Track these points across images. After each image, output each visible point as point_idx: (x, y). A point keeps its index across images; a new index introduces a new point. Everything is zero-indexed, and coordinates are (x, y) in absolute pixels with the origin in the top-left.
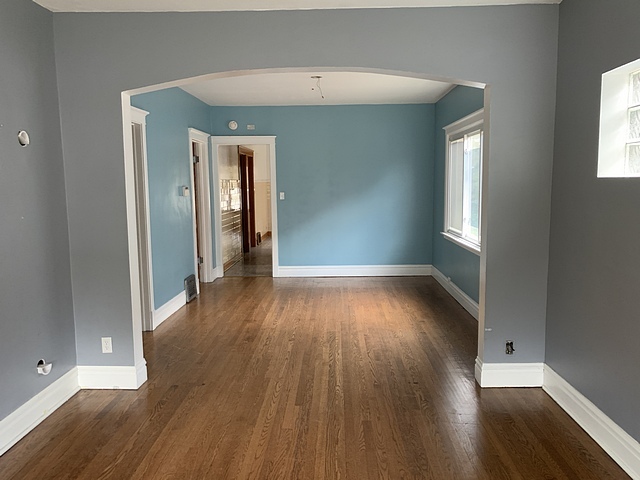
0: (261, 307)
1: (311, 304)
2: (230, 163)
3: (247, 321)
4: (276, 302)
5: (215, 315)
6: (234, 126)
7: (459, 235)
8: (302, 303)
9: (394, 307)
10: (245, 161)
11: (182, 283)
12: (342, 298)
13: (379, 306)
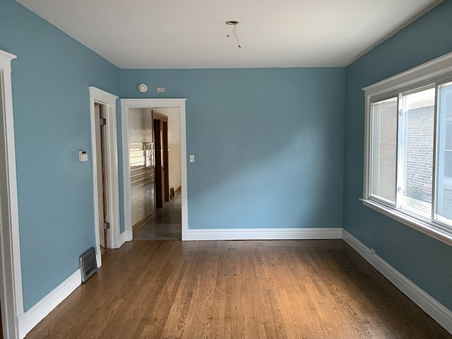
0: (166, 293)
1: (223, 286)
2: (143, 126)
3: (146, 320)
4: (184, 281)
5: (108, 308)
6: (143, 88)
7: (392, 207)
8: (213, 283)
9: (320, 291)
10: (159, 126)
11: (77, 260)
12: (258, 275)
13: (303, 289)
